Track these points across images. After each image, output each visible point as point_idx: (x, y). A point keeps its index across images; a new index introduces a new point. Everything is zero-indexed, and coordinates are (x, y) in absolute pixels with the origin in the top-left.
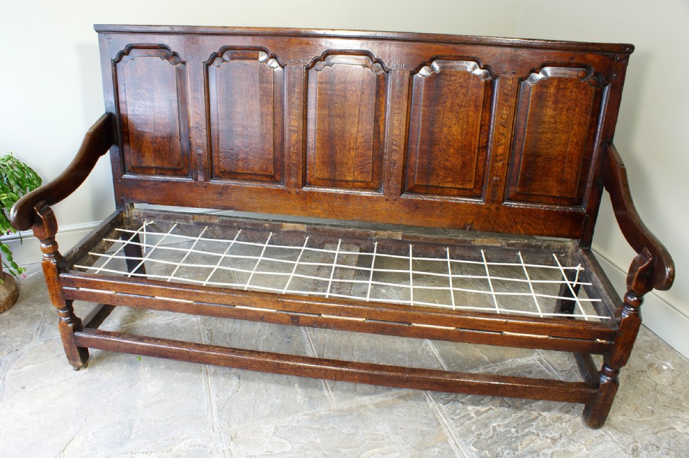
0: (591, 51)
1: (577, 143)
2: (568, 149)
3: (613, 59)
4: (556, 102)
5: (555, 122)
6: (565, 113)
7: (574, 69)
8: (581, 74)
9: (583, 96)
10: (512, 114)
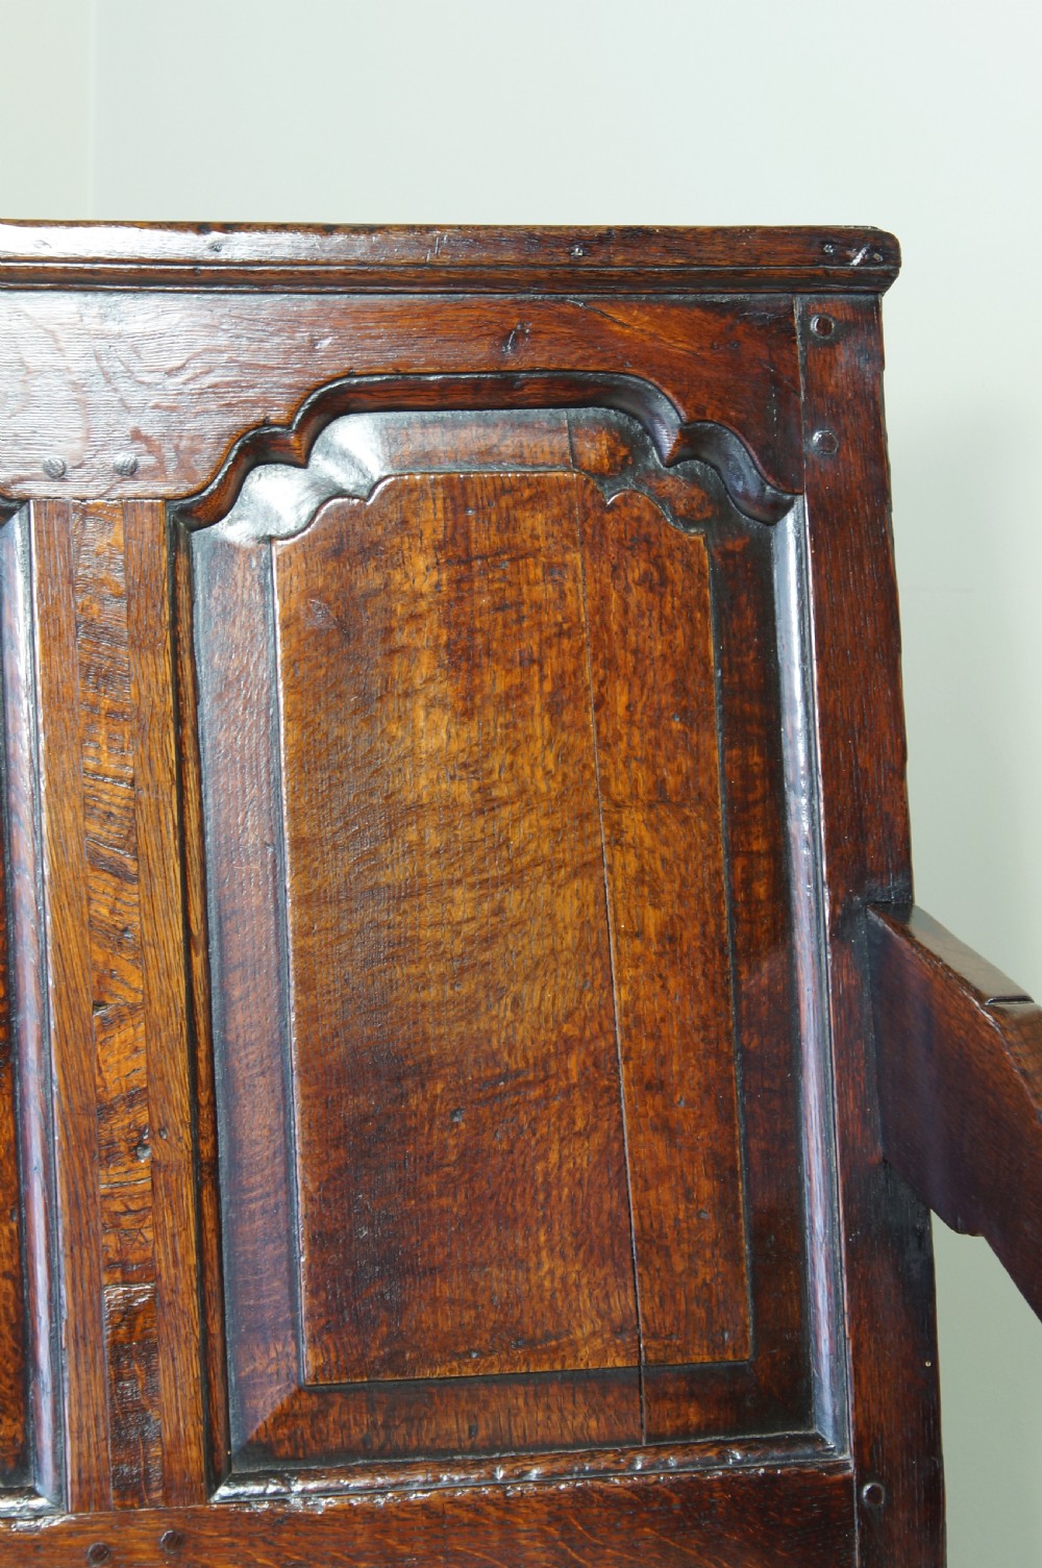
0: (622, 280)
1: (669, 937)
2: (620, 996)
3: (781, 329)
4: (462, 657)
5: (487, 805)
6: (540, 726)
7: (543, 415)
8: (594, 451)
9: (637, 595)
10: (165, 778)
